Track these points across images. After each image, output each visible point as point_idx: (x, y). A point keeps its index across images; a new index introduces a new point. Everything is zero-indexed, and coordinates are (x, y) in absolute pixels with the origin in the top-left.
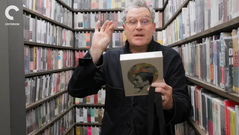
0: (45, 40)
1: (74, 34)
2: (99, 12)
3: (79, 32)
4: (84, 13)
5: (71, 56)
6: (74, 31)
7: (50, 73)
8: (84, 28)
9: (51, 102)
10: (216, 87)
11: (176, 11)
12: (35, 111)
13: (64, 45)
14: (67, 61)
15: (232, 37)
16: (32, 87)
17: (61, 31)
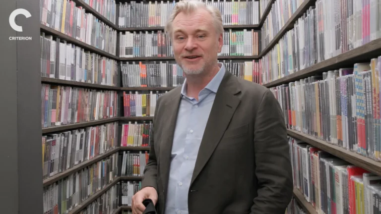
0: (73, 75)
1: (119, 65)
2: (158, 31)
3: (128, 63)
4: (135, 32)
5: (114, 100)
6: (119, 61)
7: (85, 127)
8: (134, 56)
9: (83, 173)
10: (347, 151)
11: (280, 28)
12: (58, 186)
13: (103, 83)
14: (108, 108)
15: (370, 71)
16: (62, 147)
17: (99, 60)
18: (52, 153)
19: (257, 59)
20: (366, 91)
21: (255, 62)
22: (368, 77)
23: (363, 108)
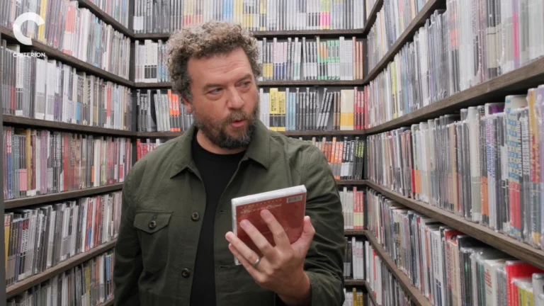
0: (58, 110)
1: (134, 96)
3: (149, 91)
4: (160, 41)
5: (126, 152)
6: (134, 89)
7: (77, 198)
8: (160, 81)
9: (73, 275)
11: (398, 36)
12: (31, 297)
13: (108, 126)
14: (116, 166)
15: (527, 108)
16: (40, 232)
17: (101, 87)
18: (23, 242)
19: (361, 86)
20: (521, 140)
21: (358, 90)
22: (524, 117)
23: (517, 165)
